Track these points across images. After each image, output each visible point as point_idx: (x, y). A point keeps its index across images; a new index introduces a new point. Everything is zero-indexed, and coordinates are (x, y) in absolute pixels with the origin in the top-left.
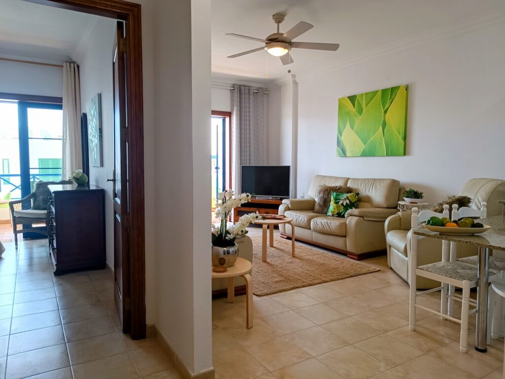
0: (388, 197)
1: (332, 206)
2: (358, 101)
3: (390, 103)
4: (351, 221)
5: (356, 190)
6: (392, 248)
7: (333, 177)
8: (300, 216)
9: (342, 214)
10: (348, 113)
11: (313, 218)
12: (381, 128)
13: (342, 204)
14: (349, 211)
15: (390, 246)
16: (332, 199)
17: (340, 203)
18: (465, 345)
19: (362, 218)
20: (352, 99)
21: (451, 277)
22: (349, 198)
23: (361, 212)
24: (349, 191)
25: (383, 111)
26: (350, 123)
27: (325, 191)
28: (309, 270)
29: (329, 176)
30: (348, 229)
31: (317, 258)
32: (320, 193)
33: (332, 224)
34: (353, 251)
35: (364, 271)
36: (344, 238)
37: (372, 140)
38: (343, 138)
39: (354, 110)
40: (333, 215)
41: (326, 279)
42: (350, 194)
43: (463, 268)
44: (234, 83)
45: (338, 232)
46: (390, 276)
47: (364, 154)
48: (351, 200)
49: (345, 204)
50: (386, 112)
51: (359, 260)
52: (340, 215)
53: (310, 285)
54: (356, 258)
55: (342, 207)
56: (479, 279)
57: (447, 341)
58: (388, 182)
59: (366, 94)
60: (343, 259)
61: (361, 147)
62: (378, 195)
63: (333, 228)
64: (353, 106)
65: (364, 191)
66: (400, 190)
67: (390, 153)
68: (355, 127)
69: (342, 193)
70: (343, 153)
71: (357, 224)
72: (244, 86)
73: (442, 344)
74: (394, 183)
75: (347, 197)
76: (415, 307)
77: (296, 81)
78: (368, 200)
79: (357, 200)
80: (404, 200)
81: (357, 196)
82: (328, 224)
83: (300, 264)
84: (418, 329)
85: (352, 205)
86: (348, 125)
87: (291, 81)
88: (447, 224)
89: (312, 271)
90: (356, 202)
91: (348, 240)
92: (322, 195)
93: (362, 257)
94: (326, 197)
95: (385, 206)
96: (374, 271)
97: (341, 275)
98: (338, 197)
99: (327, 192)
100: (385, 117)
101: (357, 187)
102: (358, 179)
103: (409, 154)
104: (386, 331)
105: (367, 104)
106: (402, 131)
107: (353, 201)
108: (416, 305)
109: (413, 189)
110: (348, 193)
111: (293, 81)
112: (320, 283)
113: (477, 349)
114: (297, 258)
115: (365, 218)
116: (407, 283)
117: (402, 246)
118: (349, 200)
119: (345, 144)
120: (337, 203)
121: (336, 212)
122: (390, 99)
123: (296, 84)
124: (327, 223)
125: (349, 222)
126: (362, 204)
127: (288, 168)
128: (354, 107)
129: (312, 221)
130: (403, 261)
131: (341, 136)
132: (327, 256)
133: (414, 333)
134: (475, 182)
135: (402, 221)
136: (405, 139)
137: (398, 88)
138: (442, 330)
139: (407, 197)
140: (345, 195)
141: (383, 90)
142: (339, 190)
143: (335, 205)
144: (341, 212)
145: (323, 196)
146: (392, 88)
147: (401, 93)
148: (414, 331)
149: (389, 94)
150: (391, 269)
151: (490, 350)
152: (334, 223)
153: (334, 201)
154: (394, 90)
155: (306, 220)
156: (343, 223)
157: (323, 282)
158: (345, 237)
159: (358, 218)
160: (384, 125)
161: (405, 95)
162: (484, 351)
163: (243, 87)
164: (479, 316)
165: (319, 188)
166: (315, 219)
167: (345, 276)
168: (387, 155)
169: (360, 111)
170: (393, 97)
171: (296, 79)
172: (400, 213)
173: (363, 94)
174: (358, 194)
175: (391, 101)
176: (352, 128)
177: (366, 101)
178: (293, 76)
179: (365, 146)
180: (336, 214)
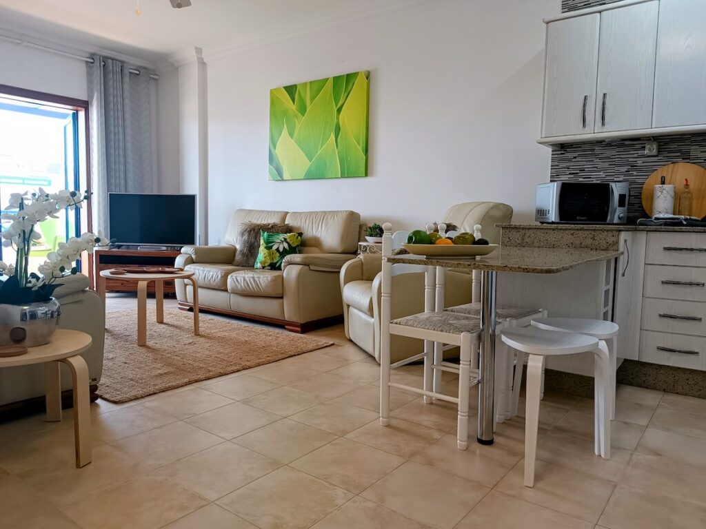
0: (344, 237)
1: (262, 254)
2: (299, 93)
3: (345, 98)
4: (291, 273)
5: (299, 229)
6: (351, 308)
7: (263, 211)
8: (209, 271)
9: (277, 264)
10: (285, 113)
11: (230, 273)
12: (333, 136)
13: (278, 250)
14: (288, 258)
15: (348, 306)
16: (262, 242)
17: (275, 247)
18: (465, 438)
19: (307, 267)
20: (291, 90)
21: (442, 331)
22: (288, 240)
23: (305, 258)
24: (288, 230)
25: (336, 110)
26: (288, 127)
27: (251, 231)
28: (221, 353)
29: (257, 211)
30: (285, 284)
31: (238, 334)
32: (243, 235)
33: (261, 280)
34: (295, 319)
35: (311, 347)
36: (280, 301)
37: (320, 154)
38: (279, 152)
39: (292, 107)
40: (263, 268)
41: (248, 364)
42: (288, 234)
43: (457, 318)
44: (93, 51)
45: (270, 292)
46: (349, 351)
47: (310, 176)
48: (291, 243)
49: (281, 249)
50: (339, 111)
51: (302, 332)
52: (274, 267)
53: (221, 375)
54: (299, 329)
55: (278, 254)
56: (482, 330)
57: (436, 435)
58: (345, 215)
59: (311, 82)
60: (278, 333)
61: (305, 164)
62: (330, 236)
63: (263, 285)
64: (291, 102)
65: (310, 231)
66: (361, 227)
67: (346, 174)
68: (296, 134)
69: (278, 233)
70: (279, 175)
71: (299, 276)
72: (113, 59)
73: (431, 441)
74: (352, 217)
75: (285, 239)
77: (202, 59)
78: (316, 243)
79: (299, 243)
80: (366, 241)
81: (299, 237)
82: (254, 280)
83: (207, 345)
84: (394, 422)
85: (292, 250)
86: (285, 131)
87: (196, 59)
88: (437, 241)
89: (227, 354)
90: (298, 246)
91: (285, 301)
92: (246, 237)
93: (307, 328)
94: (253, 240)
95: (340, 251)
96: (325, 345)
97: (275, 355)
98: (271, 239)
99: (254, 232)
100: (338, 118)
101: (299, 224)
102: (300, 213)
103: (372, 175)
104: (344, 433)
105: (312, 99)
106: (363, 139)
107: (294, 245)
108: (389, 384)
109: (377, 224)
110: (286, 233)
111: (197, 58)
112: (238, 371)
113: (480, 441)
114: (202, 336)
115: (312, 267)
116: (374, 358)
117: (365, 302)
118: (287, 242)
119: (280, 160)
120: (269, 248)
121: (269, 262)
122: (345, 91)
123: (203, 64)
124: (253, 278)
125: (287, 275)
126: (306, 249)
127: (192, 199)
128: (294, 103)
129: (229, 277)
130: (368, 324)
131: (275, 148)
132: (253, 330)
133: (388, 429)
135: (364, 267)
136: (366, 151)
137: (356, 74)
138: (427, 419)
139: (371, 236)
140: (282, 237)
141: (334, 78)
142: (272, 229)
143: (266, 251)
144: (275, 261)
145: (248, 239)
146: (348, 75)
147: (360, 83)
148: (388, 426)
149: (344, 83)
150: (351, 341)
151: (497, 439)
152: (264, 279)
153: (265, 245)
154: (350, 78)
155: (220, 276)
156: (278, 276)
157: (244, 369)
158: (282, 298)
159: (301, 266)
160: (338, 130)
161: (365, 85)
162: (489, 443)
163: (110, 61)
164: (482, 389)
165: (244, 227)
166: (234, 274)
167: (280, 356)
168: (343, 177)
169: (303, 110)
170: (349, 89)
171: (203, 56)
172: (361, 256)
173: (306, 83)
174: (300, 234)
175: (346, 94)
176: (291, 135)
177: (311, 93)
178: (199, 51)
179: (310, 163)
180: (269, 266)
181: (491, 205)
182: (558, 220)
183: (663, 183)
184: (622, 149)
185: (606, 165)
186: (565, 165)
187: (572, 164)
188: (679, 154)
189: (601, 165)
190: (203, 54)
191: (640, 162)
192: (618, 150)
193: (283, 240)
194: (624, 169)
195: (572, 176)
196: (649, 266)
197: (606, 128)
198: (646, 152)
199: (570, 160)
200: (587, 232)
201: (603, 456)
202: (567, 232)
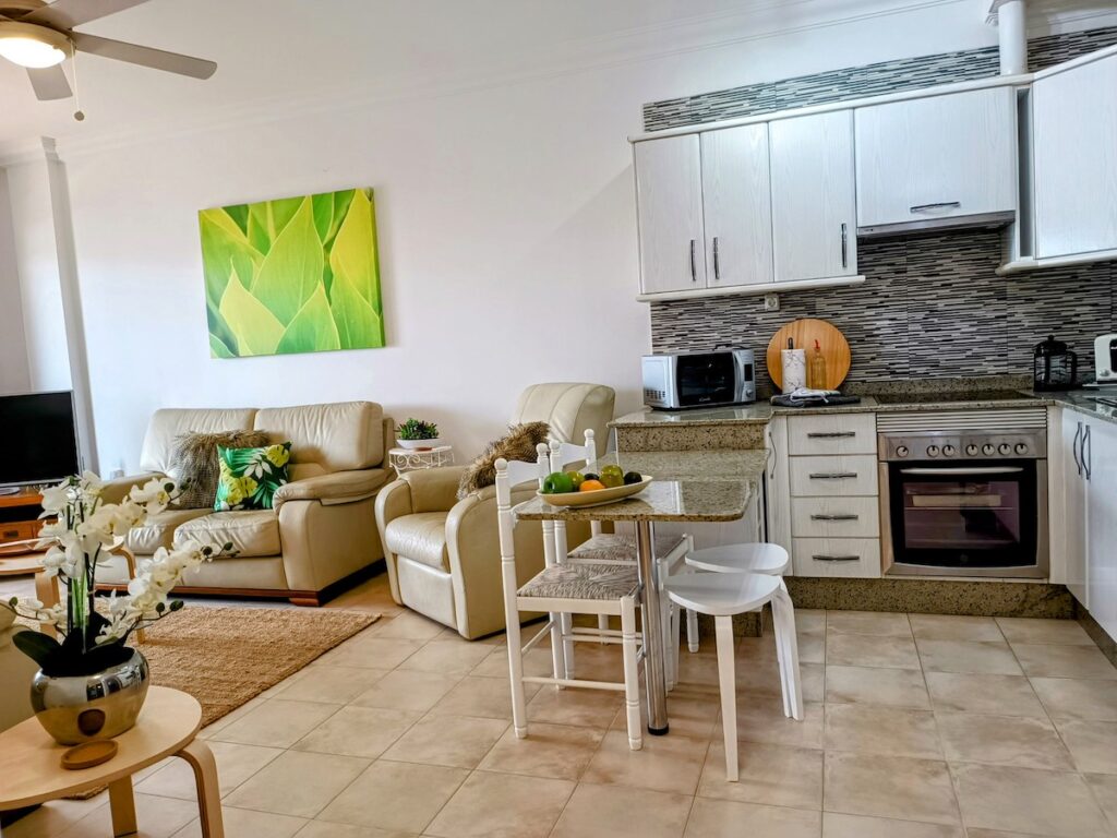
0: (362, 445)
1: (226, 487)
2: (254, 219)
3: (335, 228)
4: (292, 514)
5: (281, 436)
6: (400, 559)
7: (210, 411)
9: (256, 500)
10: (231, 249)
11: (178, 526)
12: (321, 286)
13: (253, 476)
14: (281, 490)
15: (395, 556)
16: (223, 465)
17: (248, 473)
18: (639, 734)
19: (317, 503)
20: (238, 213)
21: (593, 598)
22: (269, 458)
23: (313, 488)
24: (264, 440)
25: (322, 246)
26: (237, 271)
27: (197, 449)
28: (209, 669)
29: (198, 410)
30: (283, 532)
31: (214, 627)
32: (182, 455)
33: (239, 531)
34: (305, 586)
35: (348, 629)
36: (278, 560)
37: (302, 314)
38: (224, 311)
39: (244, 242)
40: (231, 508)
41: (266, 679)
42: (268, 449)
43: (597, 571)
45: (258, 548)
46: (405, 625)
47: (286, 349)
48: (274, 462)
49: (259, 474)
50: (328, 247)
51: (321, 604)
52: (249, 504)
53: (232, 709)
54: (315, 601)
55: (255, 483)
56: (643, 587)
57: (596, 736)
58: (359, 409)
59: (273, 202)
60: (282, 614)
61: (276, 331)
62: (340, 444)
63: (245, 539)
64: (240, 231)
65: (302, 438)
66: (385, 424)
67: (350, 341)
68: (255, 283)
69: (246, 446)
70: (230, 347)
71: (309, 518)
73: (595, 748)
74: (371, 410)
75: (264, 458)
76: (523, 683)
77: (56, 155)
78: (316, 457)
79: (286, 461)
80: (400, 447)
81: (286, 451)
82: (227, 534)
83: (174, 660)
84: (533, 729)
85: (279, 474)
86: (233, 278)
87: (43, 156)
88: (583, 485)
89: (219, 669)
90: (285, 465)
91: (289, 564)
92: (189, 458)
93: (326, 596)
94: (204, 463)
95: (359, 466)
96: (369, 622)
97: (299, 655)
98: (240, 460)
99: (203, 453)
100: (327, 259)
101: (280, 429)
102: (280, 410)
103: (393, 344)
104: (475, 763)
105: (279, 228)
106: (372, 290)
107: (279, 465)
108: (525, 679)
109: (415, 419)
110: (261, 445)
111: (47, 154)
112: (256, 695)
113: (653, 732)
114: (153, 643)
115: (325, 502)
116: (455, 632)
117: (435, 550)
118: (269, 462)
119: (231, 327)
120: (238, 475)
121: (240, 497)
122: (335, 219)
123: (57, 165)
124: (225, 530)
125: (287, 518)
126: (300, 467)
127: (65, 398)
128: (245, 231)
129: (176, 532)
130: (439, 582)
131: (218, 305)
132: (236, 614)
133: (528, 743)
134: (540, 391)
135: (413, 494)
136: (380, 309)
137: (350, 193)
138: (570, 714)
139: (407, 438)
140: (257, 453)
141: (315, 197)
142: (235, 442)
143: (233, 480)
144: (251, 494)
145: (194, 462)
146: (337, 193)
147: (357, 206)
148: (527, 737)
149: (331, 205)
150: (404, 606)
151: (673, 723)
152: (247, 527)
153: (230, 470)
154: (341, 197)
155: (157, 534)
156: (270, 523)
157: (264, 690)
158: (280, 555)
159: (308, 503)
160: (328, 278)
161: (368, 209)
162: (664, 732)
164: (649, 662)
165: (180, 444)
166: (185, 526)
167: (310, 655)
168: (344, 347)
169: (263, 245)
170: (342, 214)
171: (57, 150)
172: (405, 477)
173: (265, 203)
174: (287, 446)
175: (337, 222)
176: (247, 285)
177: (274, 220)
178: (49, 143)
179: (285, 330)
180: (240, 503)
181: (588, 389)
182: (677, 406)
183: (791, 347)
184: (736, 303)
185: (721, 322)
186: (669, 324)
187: (678, 323)
188: (803, 308)
189: (714, 323)
190: (57, 148)
191: (759, 318)
192: (732, 303)
193: (260, 458)
194: (742, 328)
195: (680, 338)
196: (794, 458)
197: (721, 282)
198: (766, 306)
199: (675, 318)
200: (726, 428)
201: (795, 716)
202: (702, 429)
